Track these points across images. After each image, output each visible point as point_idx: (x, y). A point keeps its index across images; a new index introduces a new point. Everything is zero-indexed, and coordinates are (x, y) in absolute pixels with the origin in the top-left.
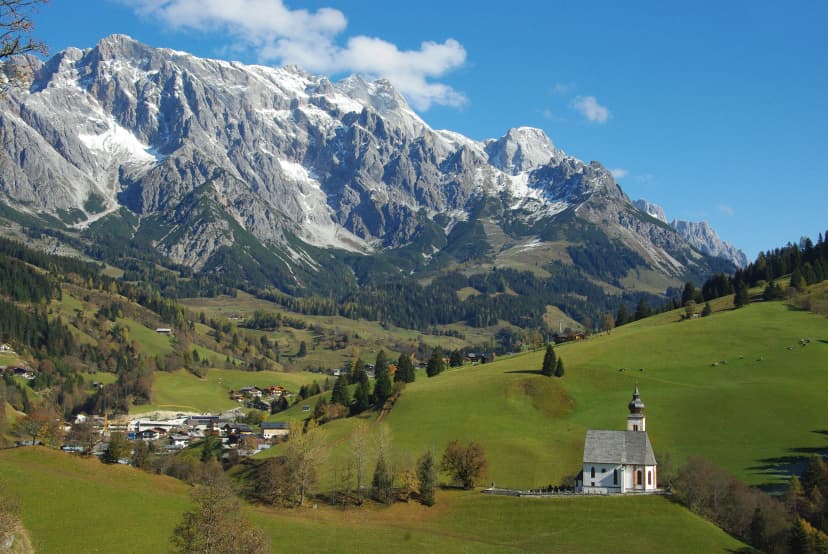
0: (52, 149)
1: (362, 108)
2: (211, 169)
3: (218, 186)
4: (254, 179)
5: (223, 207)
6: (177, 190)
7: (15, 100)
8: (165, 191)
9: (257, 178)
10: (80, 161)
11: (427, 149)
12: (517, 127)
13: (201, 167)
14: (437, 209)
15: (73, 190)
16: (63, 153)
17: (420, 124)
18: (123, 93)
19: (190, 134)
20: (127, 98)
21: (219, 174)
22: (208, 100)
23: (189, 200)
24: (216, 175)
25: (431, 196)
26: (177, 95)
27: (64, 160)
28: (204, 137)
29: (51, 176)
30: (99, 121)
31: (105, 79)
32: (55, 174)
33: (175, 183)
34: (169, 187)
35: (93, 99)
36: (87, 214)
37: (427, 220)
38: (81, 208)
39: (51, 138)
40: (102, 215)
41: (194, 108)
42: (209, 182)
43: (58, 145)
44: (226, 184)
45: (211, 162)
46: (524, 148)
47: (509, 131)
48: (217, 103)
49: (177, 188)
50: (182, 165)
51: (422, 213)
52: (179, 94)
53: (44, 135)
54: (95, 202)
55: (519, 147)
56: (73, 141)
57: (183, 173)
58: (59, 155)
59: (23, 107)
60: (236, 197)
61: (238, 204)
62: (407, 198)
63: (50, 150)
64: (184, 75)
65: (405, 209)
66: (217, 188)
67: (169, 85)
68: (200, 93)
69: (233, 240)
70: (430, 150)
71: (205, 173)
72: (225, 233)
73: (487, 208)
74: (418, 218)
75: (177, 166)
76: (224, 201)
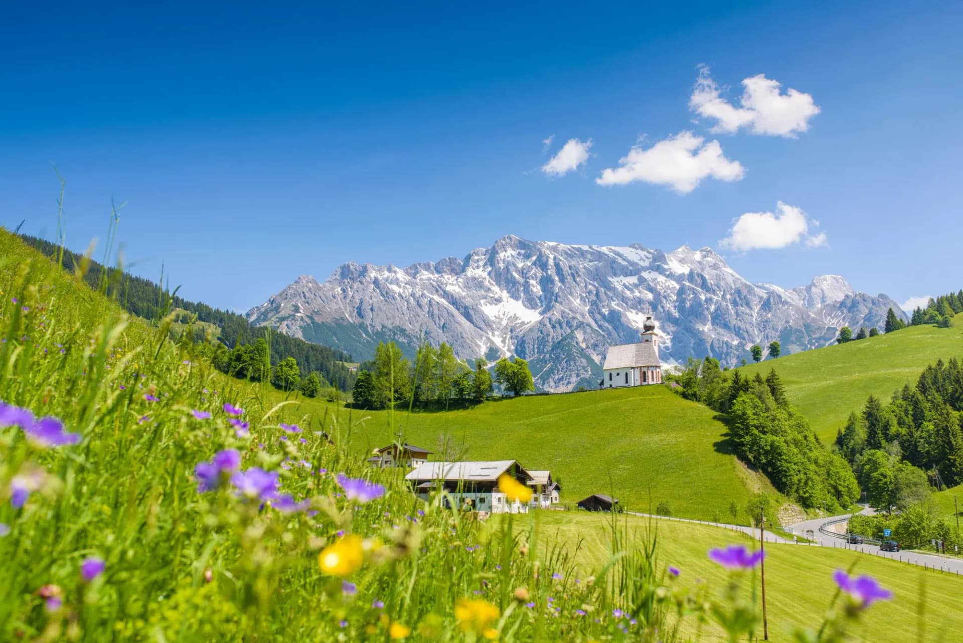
0: (464, 319)
1: (689, 269)
2: (574, 323)
3: (579, 335)
4: (608, 328)
5: (583, 350)
6: (550, 340)
7: (440, 287)
8: (542, 342)
9: (610, 327)
10: (483, 325)
11: (742, 297)
12: (820, 276)
13: (568, 323)
14: (753, 342)
15: (479, 346)
16: (471, 321)
17: (738, 279)
18: (512, 275)
19: (559, 299)
20: (514, 278)
21: (580, 325)
22: (572, 275)
23: (558, 345)
24: (578, 327)
25: (747, 332)
26: (549, 272)
27: (472, 325)
28: (569, 300)
29: (462, 337)
30: (496, 296)
31: (500, 268)
32: (465, 335)
33: (548, 335)
34: (543, 338)
35: (492, 282)
36: (487, 362)
37: (744, 350)
38: (484, 358)
39: (462, 310)
40: (498, 361)
41: (562, 280)
42: (572, 332)
43: (468, 316)
44: (585, 333)
45: (574, 318)
46: (826, 292)
47: (813, 280)
48: (579, 276)
49: (550, 339)
50: (553, 322)
51: (741, 345)
52: (551, 271)
53: (458, 310)
54: (493, 353)
55: (823, 291)
56: (478, 312)
57: (554, 327)
58: (469, 324)
59: (444, 292)
60: (592, 341)
61: (595, 346)
62: (729, 335)
63: (462, 319)
64: (555, 258)
65: (727, 343)
66: (578, 336)
67: (544, 266)
68: (566, 270)
69: (590, 373)
70: (745, 297)
71: (570, 327)
72: (584, 368)
73: (793, 338)
74: (737, 350)
75: (550, 323)
76: (583, 345)
